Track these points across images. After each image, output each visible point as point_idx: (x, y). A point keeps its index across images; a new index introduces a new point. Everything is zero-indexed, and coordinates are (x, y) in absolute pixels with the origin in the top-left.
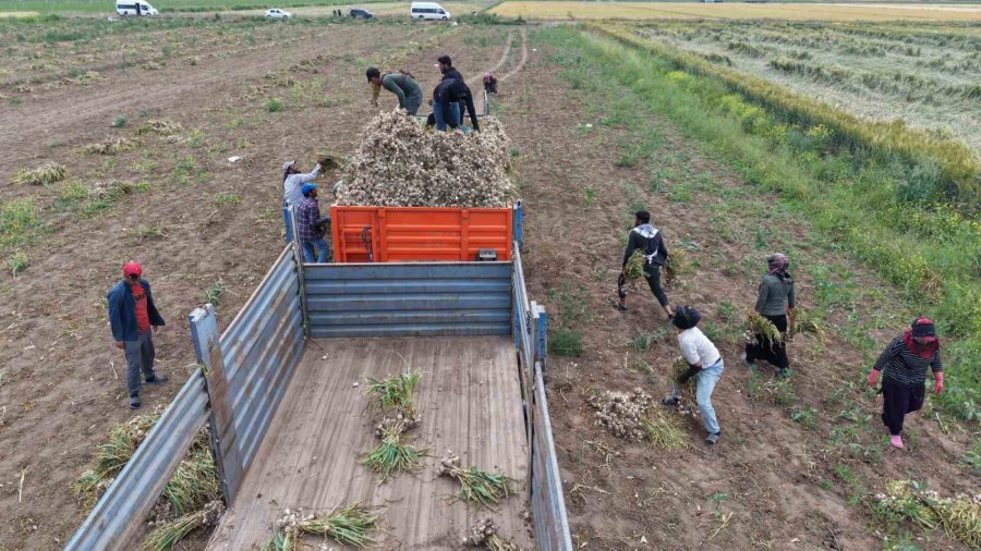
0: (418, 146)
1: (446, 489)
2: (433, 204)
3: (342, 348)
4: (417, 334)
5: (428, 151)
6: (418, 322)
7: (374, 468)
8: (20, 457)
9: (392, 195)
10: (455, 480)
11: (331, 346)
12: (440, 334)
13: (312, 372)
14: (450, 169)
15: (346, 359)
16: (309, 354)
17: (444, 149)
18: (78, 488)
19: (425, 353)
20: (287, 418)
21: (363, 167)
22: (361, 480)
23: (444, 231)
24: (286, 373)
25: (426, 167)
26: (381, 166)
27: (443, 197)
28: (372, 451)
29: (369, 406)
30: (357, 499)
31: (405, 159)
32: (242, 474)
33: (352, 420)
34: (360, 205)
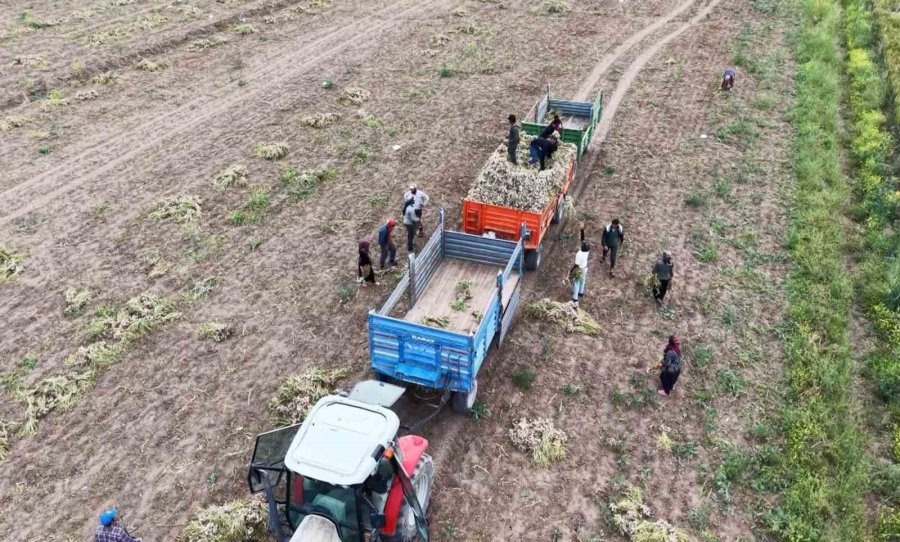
0: (506, 178)
1: (472, 317)
2: (507, 206)
3: (454, 264)
4: (484, 264)
5: (510, 181)
6: (484, 259)
7: (453, 307)
8: (249, 382)
9: (491, 198)
10: (476, 316)
11: (451, 262)
12: (491, 265)
13: (442, 271)
14: (518, 191)
15: (455, 268)
16: (443, 264)
17: (517, 181)
18: (270, 404)
19: (484, 272)
20: (430, 287)
21: (481, 183)
22: (449, 309)
23: (510, 218)
24: (432, 271)
25: (508, 188)
26: (488, 184)
27: (512, 204)
28: (454, 302)
29: (457, 288)
30: (446, 315)
31: (499, 182)
32: (416, 301)
33: (451, 292)
34: (476, 201)
